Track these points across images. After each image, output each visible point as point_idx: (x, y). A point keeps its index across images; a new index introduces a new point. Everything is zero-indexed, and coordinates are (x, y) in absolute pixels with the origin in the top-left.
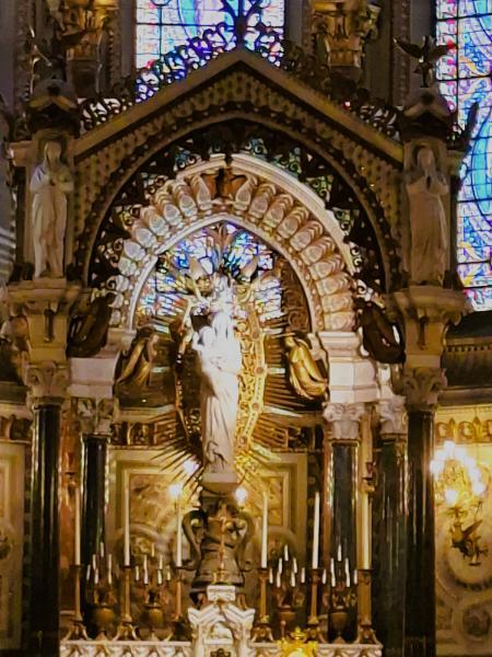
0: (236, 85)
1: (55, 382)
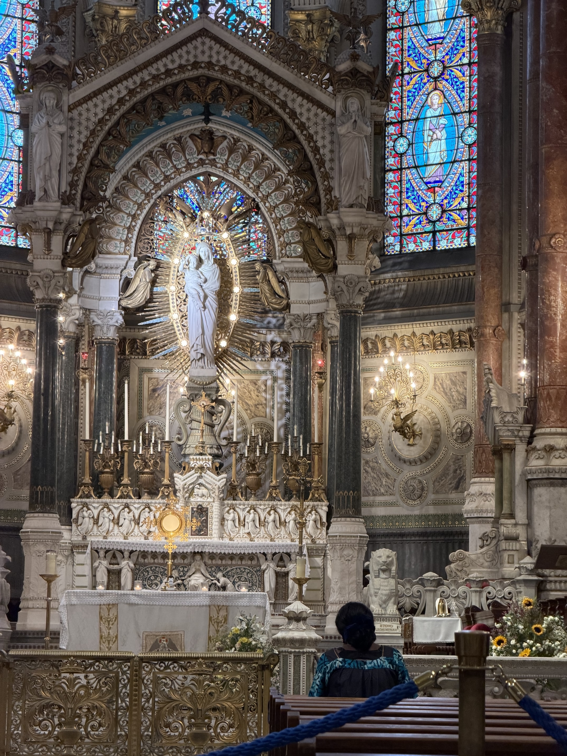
0: (200, 48)
1: (52, 287)
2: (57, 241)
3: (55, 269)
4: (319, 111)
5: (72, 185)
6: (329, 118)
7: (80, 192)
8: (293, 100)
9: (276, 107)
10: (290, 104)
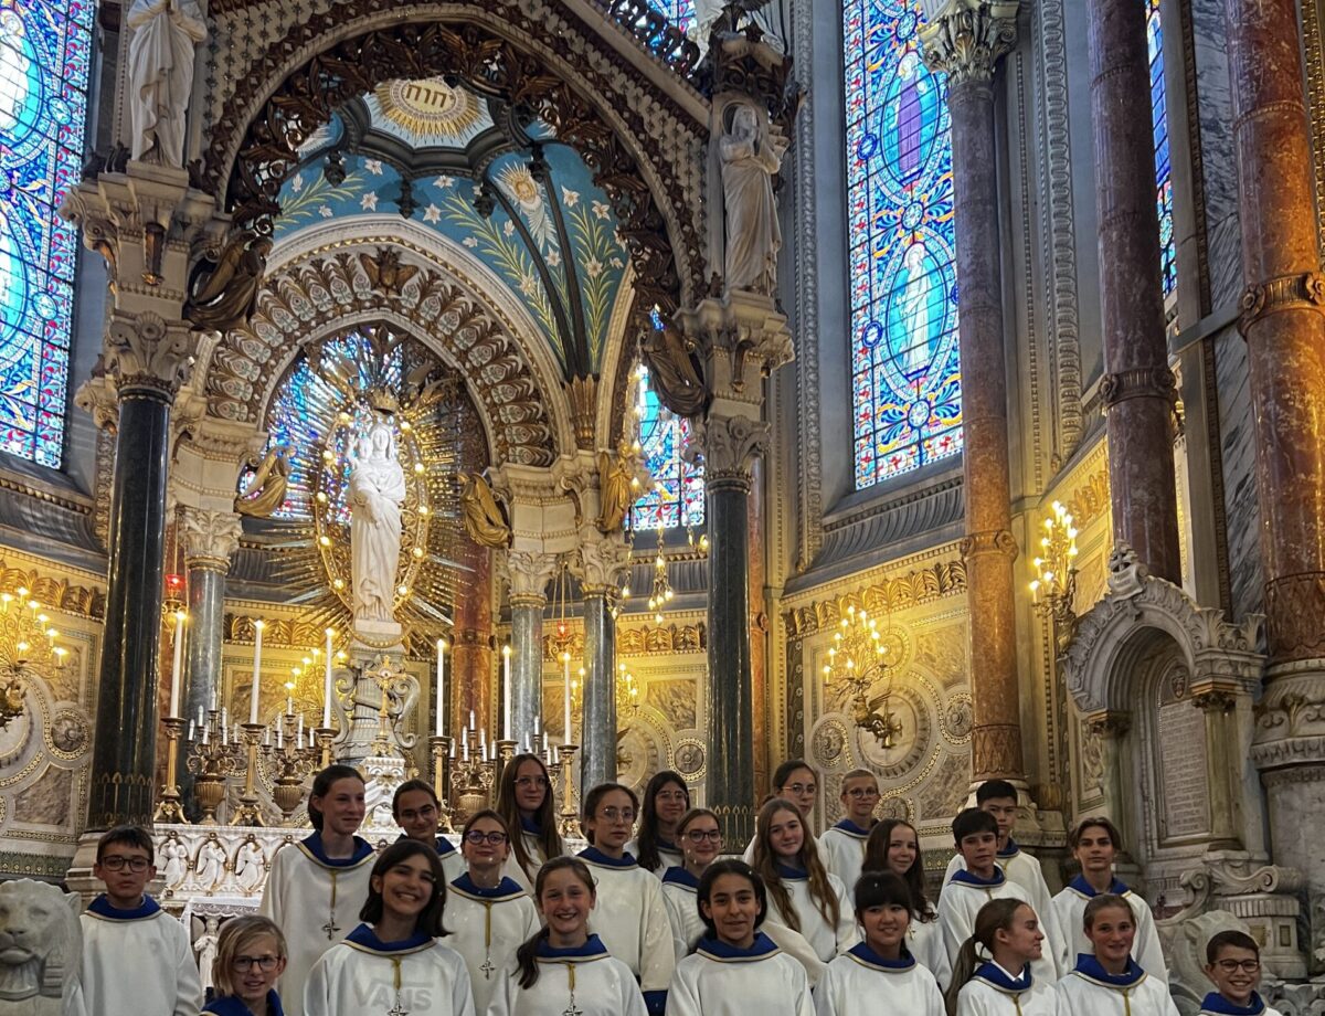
1: (159, 355)
2: (176, 263)
3: (169, 318)
4: (681, 127)
5: (213, 158)
6: (696, 142)
7: (227, 175)
8: (637, 99)
9: (606, 106)
10: (631, 104)
